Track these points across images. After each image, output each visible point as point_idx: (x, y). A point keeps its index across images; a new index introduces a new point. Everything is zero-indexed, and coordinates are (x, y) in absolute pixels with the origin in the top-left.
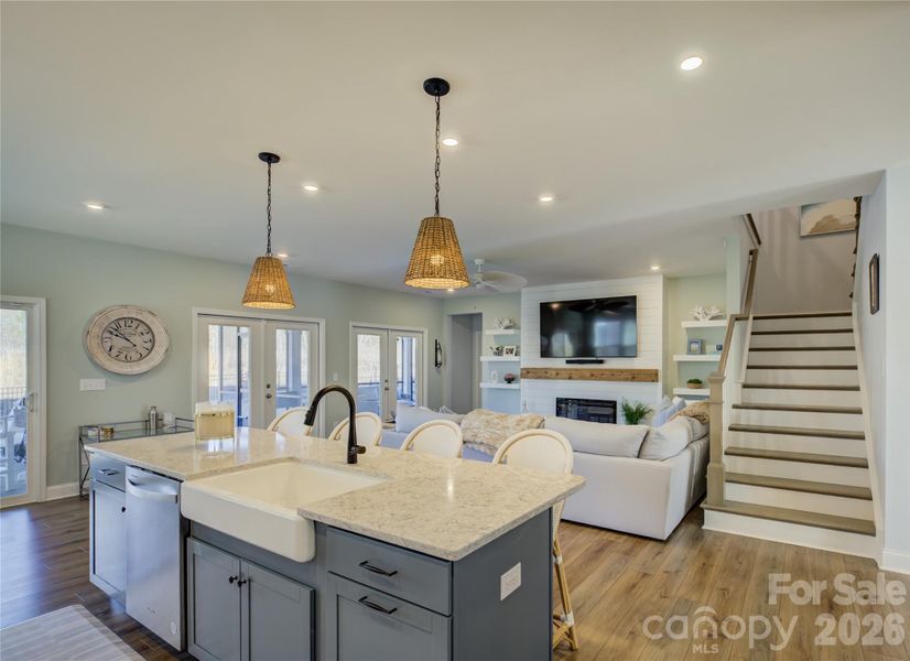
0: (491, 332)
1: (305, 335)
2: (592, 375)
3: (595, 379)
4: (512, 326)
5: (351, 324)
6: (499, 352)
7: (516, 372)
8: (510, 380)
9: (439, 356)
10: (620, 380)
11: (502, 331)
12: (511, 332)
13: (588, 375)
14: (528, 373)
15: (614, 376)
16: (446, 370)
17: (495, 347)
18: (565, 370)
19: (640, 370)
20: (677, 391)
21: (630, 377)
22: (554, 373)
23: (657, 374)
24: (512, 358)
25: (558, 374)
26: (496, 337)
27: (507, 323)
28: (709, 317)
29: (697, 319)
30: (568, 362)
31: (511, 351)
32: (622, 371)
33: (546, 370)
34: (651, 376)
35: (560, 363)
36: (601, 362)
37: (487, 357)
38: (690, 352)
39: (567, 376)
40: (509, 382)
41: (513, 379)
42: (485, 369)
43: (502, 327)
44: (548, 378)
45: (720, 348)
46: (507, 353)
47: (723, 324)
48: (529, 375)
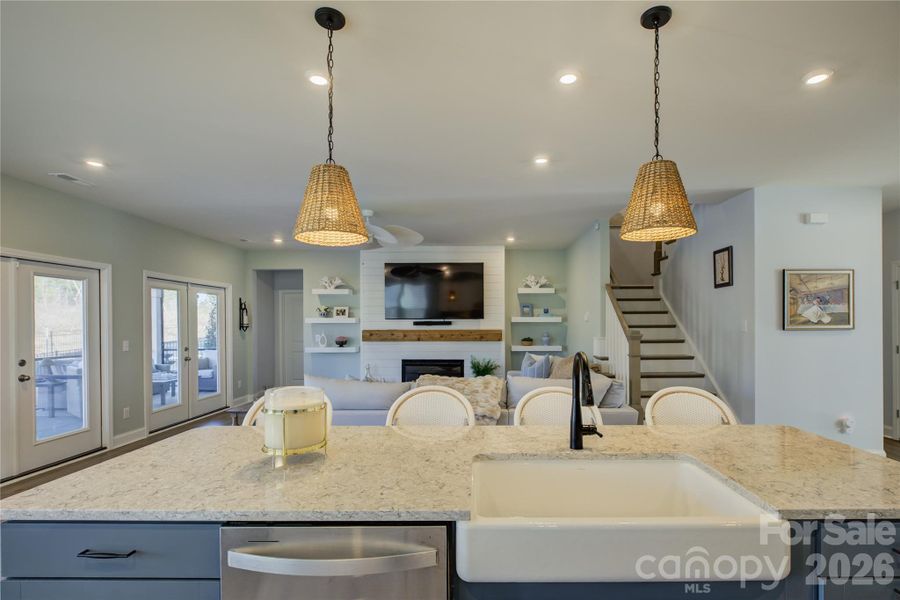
0: (315, 291)
2: (442, 336)
3: (444, 340)
4: (346, 285)
5: (146, 273)
6: (327, 313)
8: (342, 343)
9: (244, 317)
10: (469, 340)
11: (331, 291)
12: (346, 292)
13: (437, 336)
14: (370, 336)
15: (463, 336)
16: (252, 334)
17: (323, 308)
18: (413, 331)
21: (478, 337)
22: (402, 335)
23: (501, 335)
24: (343, 319)
25: (405, 336)
26: (324, 297)
27: (338, 282)
28: (538, 285)
29: (527, 286)
30: (416, 324)
31: (343, 313)
32: (471, 332)
34: (496, 336)
35: (406, 325)
36: (449, 323)
37: (311, 318)
38: (524, 314)
39: (416, 338)
40: (341, 346)
42: (307, 332)
43: (333, 287)
44: (394, 340)
45: (546, 312)
46: (338, 314)
47: (551, 291)
48: (372, 337)
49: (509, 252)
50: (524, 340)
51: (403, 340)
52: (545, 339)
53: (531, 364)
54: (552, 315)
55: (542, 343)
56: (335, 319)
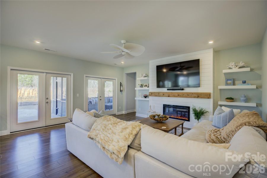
0: (139, 79)
1: (65, 79)
2: (178, 95)
3: (180, 97)
4: (147, 76)
5: (85, 75)
6: (142, 86)
7: (148, 94)
8: (146, 97)
9: (121, 88)
10: (191, 97)
11: (143, 78)
12: (146, 78)
13: (177, 95)
14: (152, 94)
15: (189, 95)
16: (124, 93)
17: (140, 84)
18: (166, 93)
19: (202, 93)
20: (220, 103)
21: (196, 96)
22: (162, 94)
23: (210, 95)
24: (146, 88)
25: (164, 95)
26: (141, 80)
27: (144, 75)
28: (238, 67)
29: (230, 68)
30: (168, 90)
31: (146, 86)
32: (192, 93)
33: (159, 93)
34: (207, 96)
35: (164, 90)
36: (183, 89)
37: (138, 88)
38: (227, 84)
39: (167, 95)
40: (145, 98)
41: (147, 96)
42: (137, 93)
43: (143, 77)
44: (159, 96)
45: (244, 82)
46: (145, 86)
47: (248, 69)
48: (152, 95)
49: (217, 52)
50: (227, 99)
51: (163, 96)
52: (242, 98)
53: (220, 113)
54: (248, 84)
55: (240, 101)
56: (144, 88)
